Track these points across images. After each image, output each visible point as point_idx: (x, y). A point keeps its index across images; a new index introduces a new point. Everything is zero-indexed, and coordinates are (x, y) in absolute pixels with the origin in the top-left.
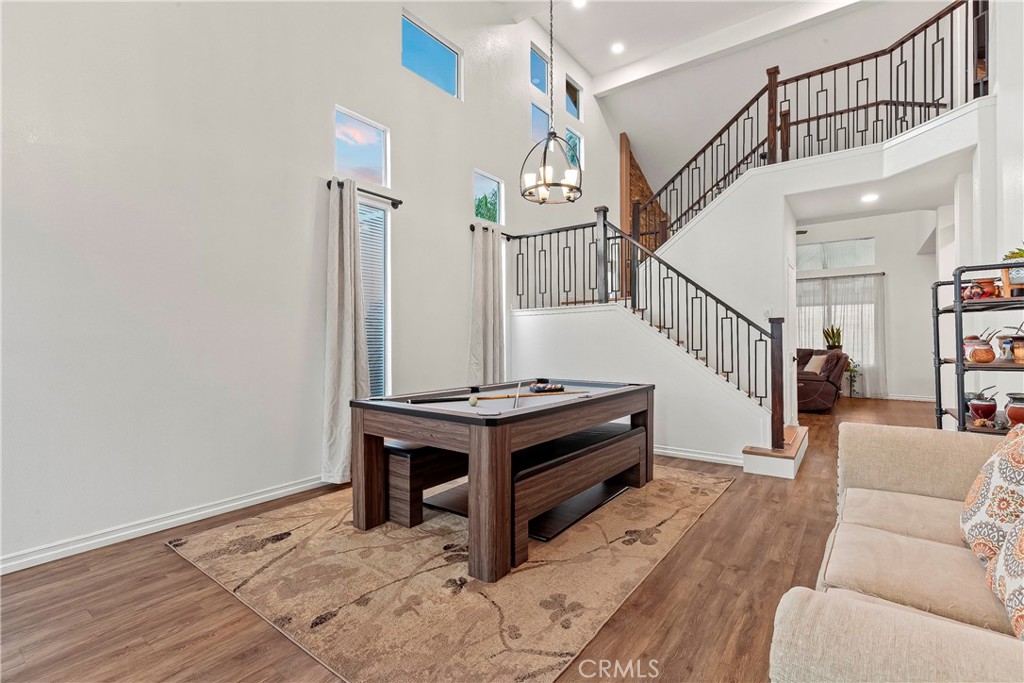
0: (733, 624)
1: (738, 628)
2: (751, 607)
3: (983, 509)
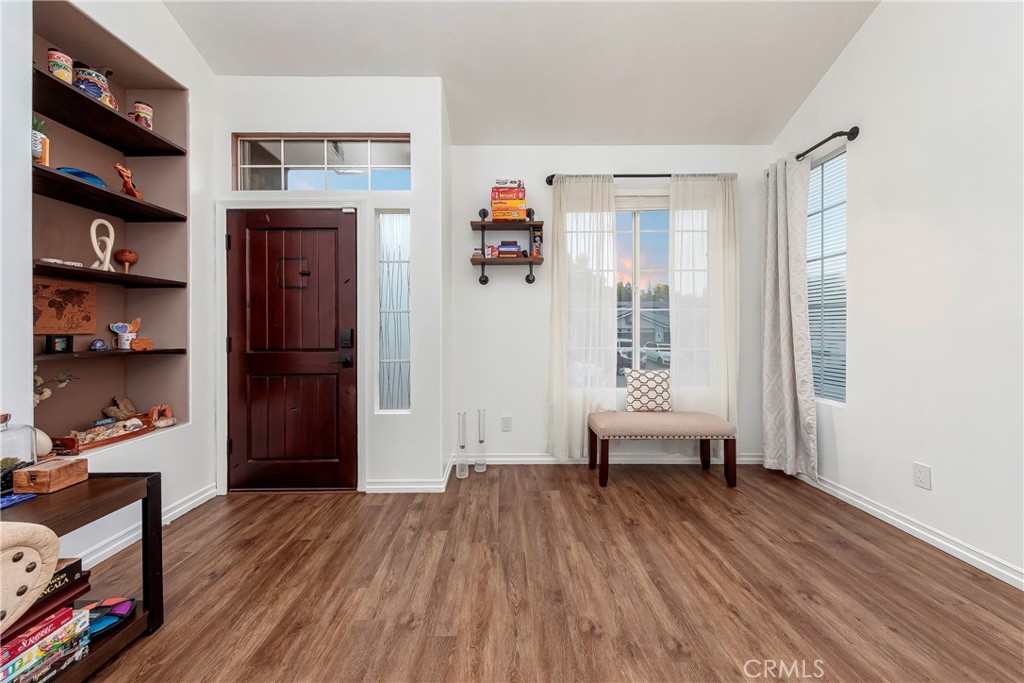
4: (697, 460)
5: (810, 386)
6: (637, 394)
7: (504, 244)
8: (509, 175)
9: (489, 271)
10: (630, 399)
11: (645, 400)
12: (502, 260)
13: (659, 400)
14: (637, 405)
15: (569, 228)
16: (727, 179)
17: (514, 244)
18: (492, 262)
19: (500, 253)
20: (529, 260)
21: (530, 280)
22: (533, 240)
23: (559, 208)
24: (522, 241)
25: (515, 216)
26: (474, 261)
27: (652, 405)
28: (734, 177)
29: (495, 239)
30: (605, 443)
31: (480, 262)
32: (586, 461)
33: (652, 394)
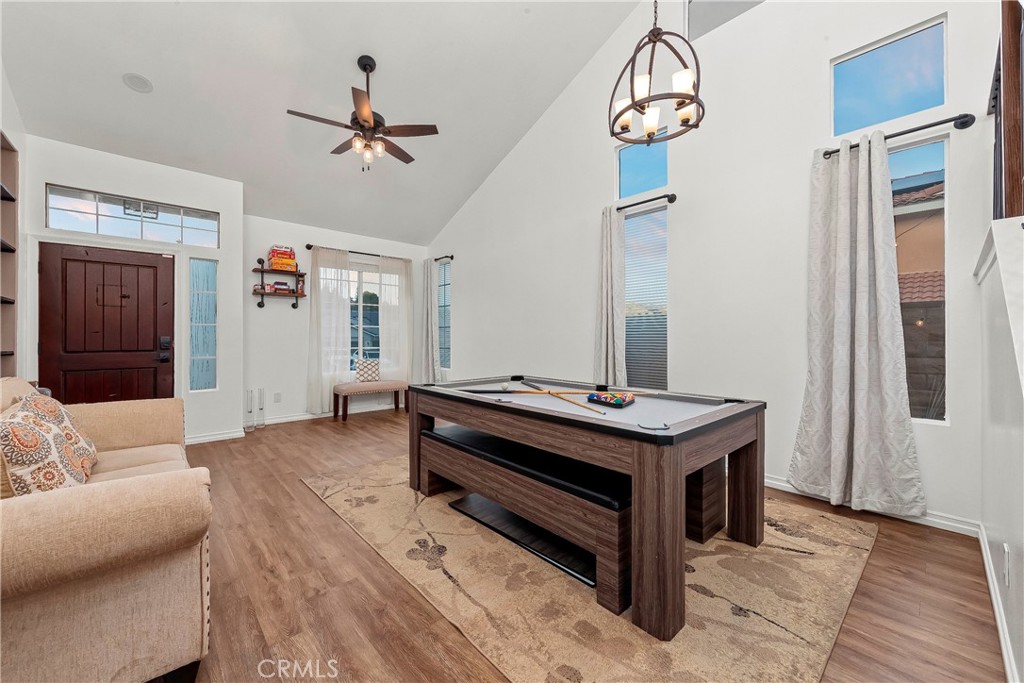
0: (272, 555)
1: (267, 556)
2: (272, 572)
3: (58, 461)
4: (393, 406)
5: (439, 362)
6: (362, 373)
7: (277, 283)
8: (284, 243)
9: (267, 300)
10: (358, 376)
11: (366, 375)
12: (277, 293)
13: (374, 375)
14: (362, 378)
15: (322, 276)
16: (407, 262)
17: (285, 284)
18: (269, 294)
19: (276, 289)
20: (296, 294)
21: (294, 306)
22: (297, 283)
23: (315, 265)
24: (291, 282)
25: (289, 269)
26: (255, 293)
27: (370, 378)
28: (410, 261)
29: (270, 280)
30: (346, 398)
31: (260, 293)
32: (332, 414)
33: (370, 372)
